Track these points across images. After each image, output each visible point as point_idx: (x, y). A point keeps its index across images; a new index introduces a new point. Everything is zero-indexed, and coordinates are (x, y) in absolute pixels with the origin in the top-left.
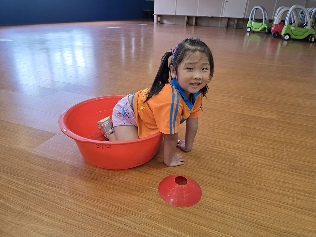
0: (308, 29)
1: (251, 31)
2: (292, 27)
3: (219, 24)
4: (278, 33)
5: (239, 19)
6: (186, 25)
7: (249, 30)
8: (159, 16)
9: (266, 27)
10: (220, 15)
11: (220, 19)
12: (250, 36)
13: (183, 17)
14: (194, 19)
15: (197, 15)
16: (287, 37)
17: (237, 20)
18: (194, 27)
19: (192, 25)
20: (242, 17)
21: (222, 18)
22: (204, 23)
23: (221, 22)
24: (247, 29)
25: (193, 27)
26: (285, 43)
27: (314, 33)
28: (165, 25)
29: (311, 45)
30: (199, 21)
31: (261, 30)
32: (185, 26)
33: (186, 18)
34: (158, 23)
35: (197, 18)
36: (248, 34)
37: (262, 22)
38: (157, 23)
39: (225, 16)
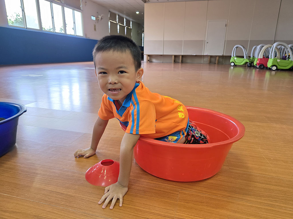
1: (234, 65)
2: (278, 60)
3: (202, 61)
4: (264, 65)
5: (219, 57)
8: (149, 56)
9: (248, 61)
10: (202, 53)
11: (203, 56)
12: (235, 68)
13: (171, 56)
14: (181, 57)
15: (182, 54)
16: (274, 68)
17: (218, 57)
19: (179, 63)
20: (221, 55)
21: (204, 56)
22: (189, 61)
23: (203, 59)
24: (231, 64)
25: (180, 64)
26: (273, 73)
30: (184, 59)
31: (243, 64)
32: (173, 64)
33: (173, 57)
35: (183, 56)
36: (232, 68)
37: (243, 58)
39: (207, 55)
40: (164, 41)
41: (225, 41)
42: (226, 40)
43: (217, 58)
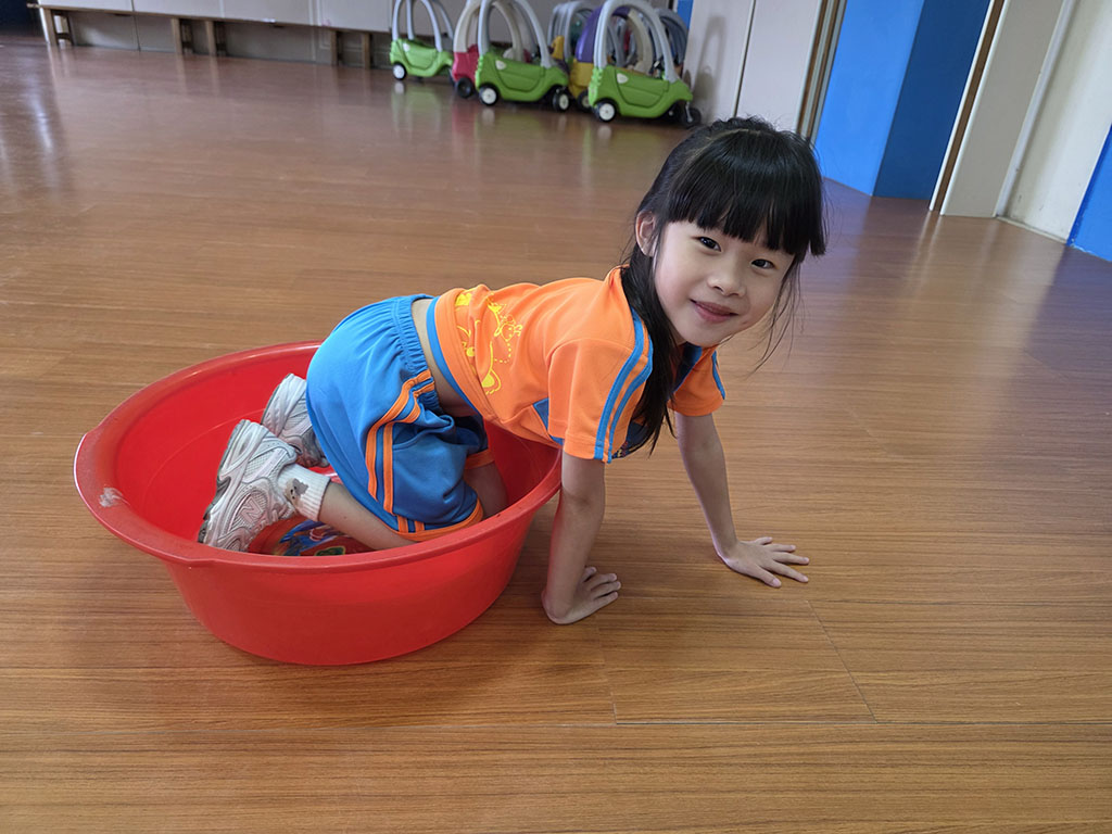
0: (545, 69)
1: (408, 77)
3: (314, 51)
4: (471, 83)
6: (183, 53)
7: (398, 72)
8: (59, 12)
9: (449, 62)
10: (309, 20)
11: (313, 31)
12: (409, 93)
14: (209, 29)
15: (222, 15)
16: (489, 96)
17: (367, 36)
18: (215, 59)
20: (387, 30)
24: (392, 71)
25: (212, 63)
26: (489, 114)
27: (563, 81)
28: (96, 51)
29: (563, 119)
32: (181, 57)
33: (175, 24)
34: (61, 41)
37: (434, 46)
38: (58, 44)
39: (326, 24)
43: (364, 42)
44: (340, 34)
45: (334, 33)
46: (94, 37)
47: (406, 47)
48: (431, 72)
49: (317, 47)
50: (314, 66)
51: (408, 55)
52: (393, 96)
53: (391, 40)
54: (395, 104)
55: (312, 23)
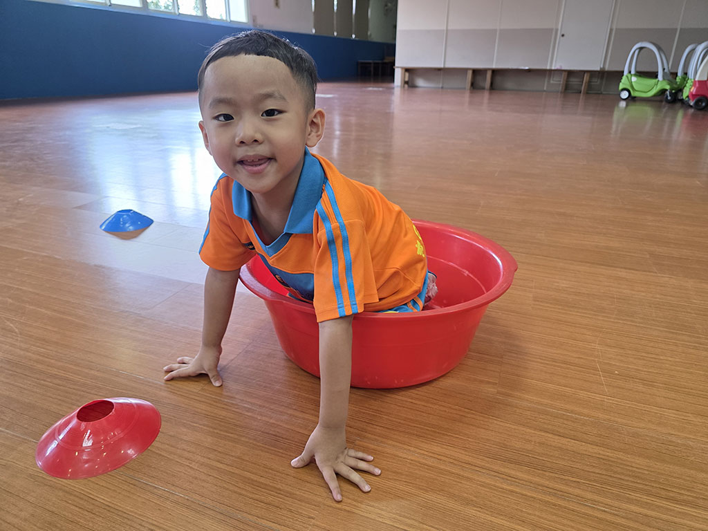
1: (630, 98)
3: (546, 85)
5: (592, 74)
6: (470, 89)
8: (407, 70)
9: (668, 87)
10: (546, 65)
11: (547, 73)
13: (463, 71)
14: (489, 75)
15: (494, 67)
17: (589, 74)
18: (488, 92)
19: (483, 89)
20: (598, 69)
21: (551, 71)
22: (510, 84)
24: (620, 94)
25: (486, 94)
30: (498, 79)
31: (655, 96)
32: (469, 91)
33: (470, 74)
34: (406, 86)
35: (494, 72)
37: (656, 77)
38: (404, 87)
39: (559, 68)
40: (447, 30)
41: (611, 30)
42: (614, 27)
43: (586, 77)
44: (570, 73)
45: (566, 73)
46: (420, 82)
47: (634, 79)
48: (650, 94)
49: (549, 81)
50: (544, 93)
51: (633, 84)
52: (616, 109)
53: (623, 75)
54: (616, 115)
55: (548, 68)
